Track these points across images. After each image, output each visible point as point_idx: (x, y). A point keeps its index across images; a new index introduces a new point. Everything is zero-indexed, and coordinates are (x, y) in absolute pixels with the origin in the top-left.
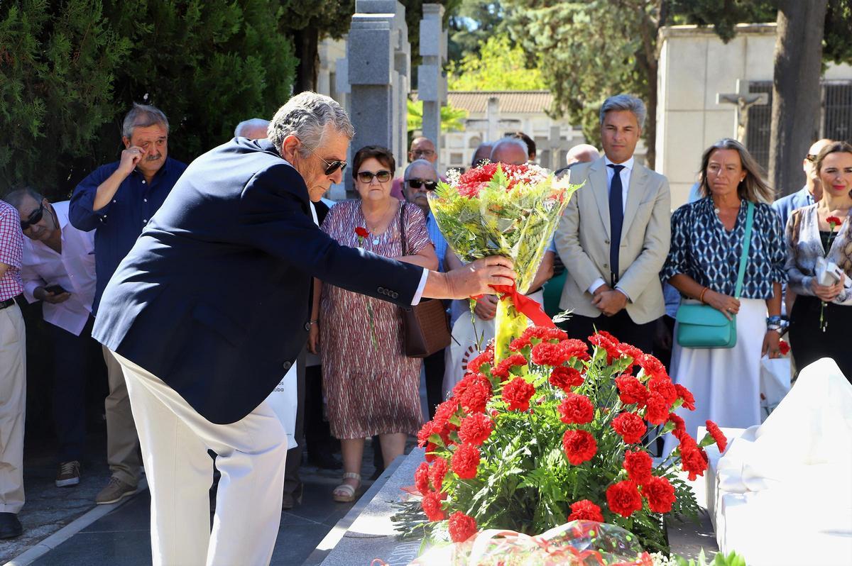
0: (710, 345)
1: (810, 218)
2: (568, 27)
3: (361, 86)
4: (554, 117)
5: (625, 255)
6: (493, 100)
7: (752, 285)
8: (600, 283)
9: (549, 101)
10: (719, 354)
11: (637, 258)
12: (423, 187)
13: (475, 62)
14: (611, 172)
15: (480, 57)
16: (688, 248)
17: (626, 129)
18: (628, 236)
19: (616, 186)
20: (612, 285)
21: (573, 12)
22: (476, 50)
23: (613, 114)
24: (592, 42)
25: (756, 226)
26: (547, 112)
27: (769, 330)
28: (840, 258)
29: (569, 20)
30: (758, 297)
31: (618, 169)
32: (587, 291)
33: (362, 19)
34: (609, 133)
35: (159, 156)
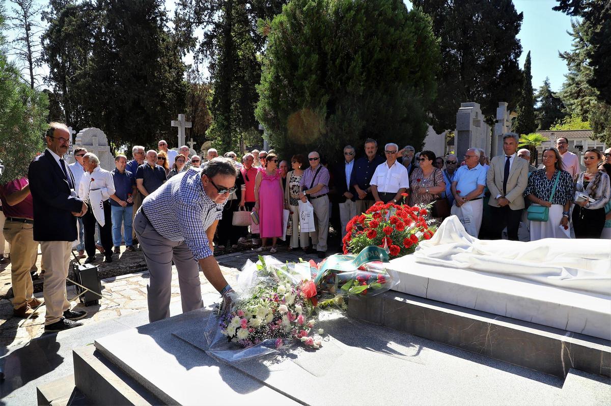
0: (540, 220)
1: (581, 176)
3: (461, 131)
4: (593, 140)
5: (508, 187)
6: (553, 134)
7: (555, 199)
8: (499, 196)
9: (592, 133)
11: (514, 188)
14: (506, 158)
17: (511, 144)
18: (510, 180)
19: (508, 163)
20: (503, 197)
21: (590, 100)
23: (506, 139)
27: (564, 216)
29: (589, 103)
31: (509, 158)
32: (496, 198)
33: (462, 109)
34: (505, 145)
35: (372, 152)
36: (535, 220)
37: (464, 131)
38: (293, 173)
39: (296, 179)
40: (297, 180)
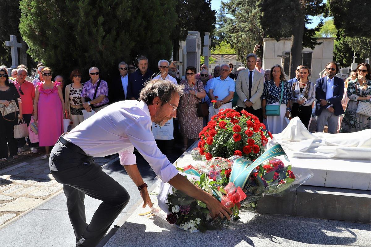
0: (273, 115)
1: (297, 84)
2: (241, 38)
3: (189, 52)
4: (238, 61)
5: (252, 93)
6: (222, 56)
7: (283, 100)
8: (246, 99)
9: (237, 56)
10: (275, 118)
11: (255, 93)
12: (204, 76)
13: (218, 47)
14: (249, 73)
15: (219, 46)
16: (268, 92)
17: (253, 61)
18: (253, 88)
19: (251, 76)
20: (249, 100)
21: (242, 34)
22: (219, 44)
23: (249, 58)
24: (247, 42)
25: (284, 86)
26: (236, 59)
27: (287, 111)
28: (304, 94)
29: (241, 36)
30: (285, 103)
31: (251, 72)
32: (243, 102)
33: (190, 36)
34: (249, 63)
35: (145, 68)
36: (270, 115)
37: (191, 52)
38: (71, 86)
39: (76, 91)
40: (77, 93)
